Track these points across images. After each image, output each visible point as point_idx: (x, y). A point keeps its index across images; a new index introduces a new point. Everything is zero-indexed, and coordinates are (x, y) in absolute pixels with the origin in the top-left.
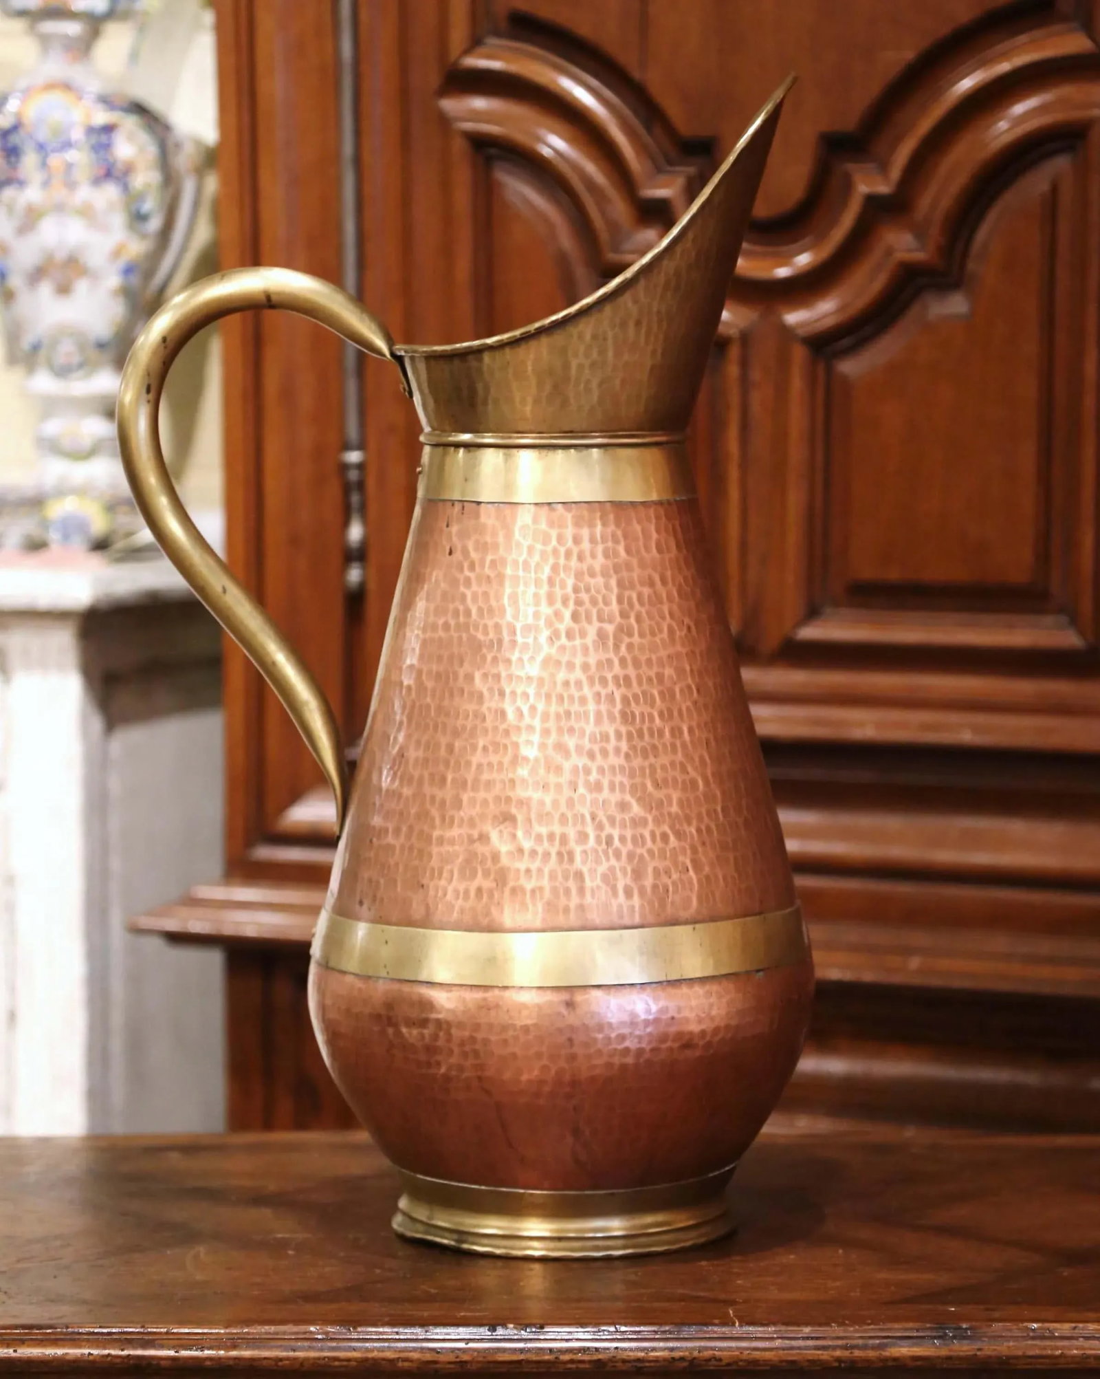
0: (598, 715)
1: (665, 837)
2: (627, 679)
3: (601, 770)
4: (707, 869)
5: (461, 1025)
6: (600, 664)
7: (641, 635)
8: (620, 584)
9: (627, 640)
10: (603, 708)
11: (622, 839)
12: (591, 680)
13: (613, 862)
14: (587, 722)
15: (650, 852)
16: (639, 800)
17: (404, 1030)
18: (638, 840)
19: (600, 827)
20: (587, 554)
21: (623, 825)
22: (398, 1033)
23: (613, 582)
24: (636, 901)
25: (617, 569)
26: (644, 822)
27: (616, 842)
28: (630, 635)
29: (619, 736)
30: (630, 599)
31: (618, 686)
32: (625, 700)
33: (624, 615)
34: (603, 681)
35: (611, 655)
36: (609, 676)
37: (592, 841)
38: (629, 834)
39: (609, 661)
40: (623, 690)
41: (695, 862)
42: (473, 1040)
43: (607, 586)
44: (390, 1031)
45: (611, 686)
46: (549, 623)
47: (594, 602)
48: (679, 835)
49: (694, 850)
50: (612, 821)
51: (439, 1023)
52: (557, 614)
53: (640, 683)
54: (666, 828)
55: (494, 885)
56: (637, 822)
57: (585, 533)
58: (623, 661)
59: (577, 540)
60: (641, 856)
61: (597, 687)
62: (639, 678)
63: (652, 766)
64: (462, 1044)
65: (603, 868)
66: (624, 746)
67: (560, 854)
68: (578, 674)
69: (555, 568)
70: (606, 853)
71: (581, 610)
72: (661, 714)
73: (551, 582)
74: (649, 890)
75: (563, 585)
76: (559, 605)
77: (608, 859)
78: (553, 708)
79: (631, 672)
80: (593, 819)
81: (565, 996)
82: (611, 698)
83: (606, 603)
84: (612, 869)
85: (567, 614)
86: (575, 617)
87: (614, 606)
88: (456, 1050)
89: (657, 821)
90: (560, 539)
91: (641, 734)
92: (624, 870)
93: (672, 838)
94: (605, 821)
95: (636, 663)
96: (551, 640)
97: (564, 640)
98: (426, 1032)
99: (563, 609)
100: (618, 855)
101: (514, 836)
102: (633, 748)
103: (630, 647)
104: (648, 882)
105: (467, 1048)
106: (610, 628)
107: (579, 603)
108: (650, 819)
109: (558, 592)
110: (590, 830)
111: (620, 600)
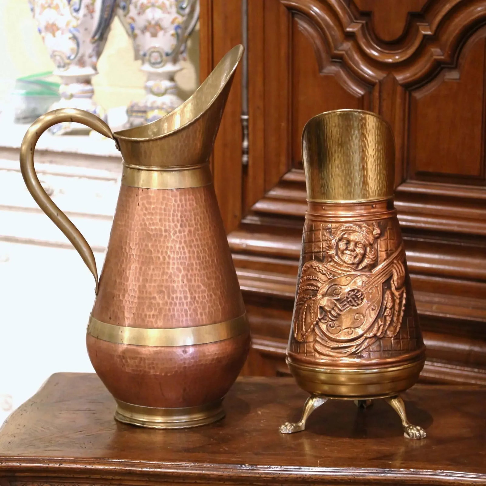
0: (190, 257)
1: (211, 296)
2: (198, 245)
3: (191, 275)
4: (223, 304)
5: (149, 359)
6: (189, 241)
7: (202, 230)
8: (195, 214)
9: (197, 233)
10: (191, 255)
11: (199, 297)
12: (187, 246)
13: (196, 304)
14: (186, 260)
15: (207, 301)
16: (203, 284)
17: (129, 360)
18: (204, 297)
19: (191, 294)
20: (184, 205)
21: (199, 293)
22: (127, 362)
23: (193, 214)
24: (204, 317)
25: (193, 210)
26: (204, 291)
27: (197, 298)
28: (198, 230)
29: (196, 263)
30: (198, 219)
31: (195, 247)
32: (198, 252)
33: (196, 224)
34: (191, 247)
35: (193, 238)
36: (193, 245)
37: (189, 299)
38: (201, 295)
39: (193, 241)
40: (197, 249)
41: (220, 303)
42: (153, 363)
43: (191, 215)
44: (124, 361)
45: (193, 248)
46: (173, 229)
47: (187, 220)
48: (215, 294)
49: (220, 298)
50: (195, 291)
51: (141, 359)
52: (176, 226)
53: (202, 247)
54: (211, 293)
55: (158, 313)
56: (203, 292)
57: (183, 198)
58: (197, 240)
59: (181, 200)
60: (205, 302)
61: (189, 248)
62: (201, 244)
63: (206, 273)
64: (149, 364)
65: (193, 307)
66: (198, 267)
67: (180, 303)
68: (183, 244)
69: (174, 211)
70: (194, 302)
71: (183, 223)
72: (208, 255)
73: (173, 216)
74: (207, 313)
75: (177, 216)
76: (176, 222)
77: (194, 304)
78: (176, 256)
79: (199, 243)
80: (189, 291)
81: (183, 349)
82: (194, 252)
83: (191, 220)
84: (196, 307)
85: (179, 225)
86: (181, 226)
87: (193, 222)
88: (147, 367)
89: (209, 291)
90: (176, 201)
91: (203, 263)
92: (200, 307)
93: (213, 296)
94: (193, 291)
95: (200, 240)
96: (174, 234)
97: (178, 234)
98: (136, 361)
99: (177, 224)
100: (197, 302)
101: (164, 298)
102: (201, 268)
103: (198, 234)
104: (207, 310)
105: (151, 366)
106: (192, 229)
107: (182, 221)
108: (207, 290)
109: (176, 218)
110: (189, 295)
111: (195, 220)
